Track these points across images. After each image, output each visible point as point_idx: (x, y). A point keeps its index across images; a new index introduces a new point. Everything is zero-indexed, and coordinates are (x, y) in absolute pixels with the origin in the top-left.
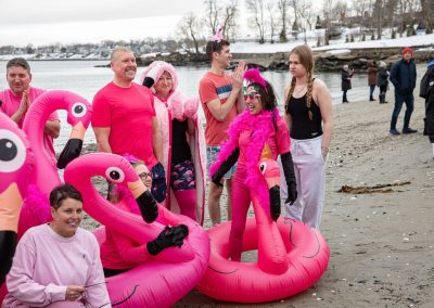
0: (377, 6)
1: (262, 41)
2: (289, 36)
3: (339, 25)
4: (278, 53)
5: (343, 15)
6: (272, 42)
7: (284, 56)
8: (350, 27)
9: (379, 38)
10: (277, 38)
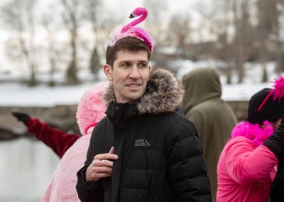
0: (242, 23)
1: (32, 83)
2: (84, 74)
3: (173, 57)
4: (58, 107)
5: (182, 39)
6: (52, 84)
7: (68, 112)
8: (194, 59)
9: (240, 81)
10: (59, 77)
